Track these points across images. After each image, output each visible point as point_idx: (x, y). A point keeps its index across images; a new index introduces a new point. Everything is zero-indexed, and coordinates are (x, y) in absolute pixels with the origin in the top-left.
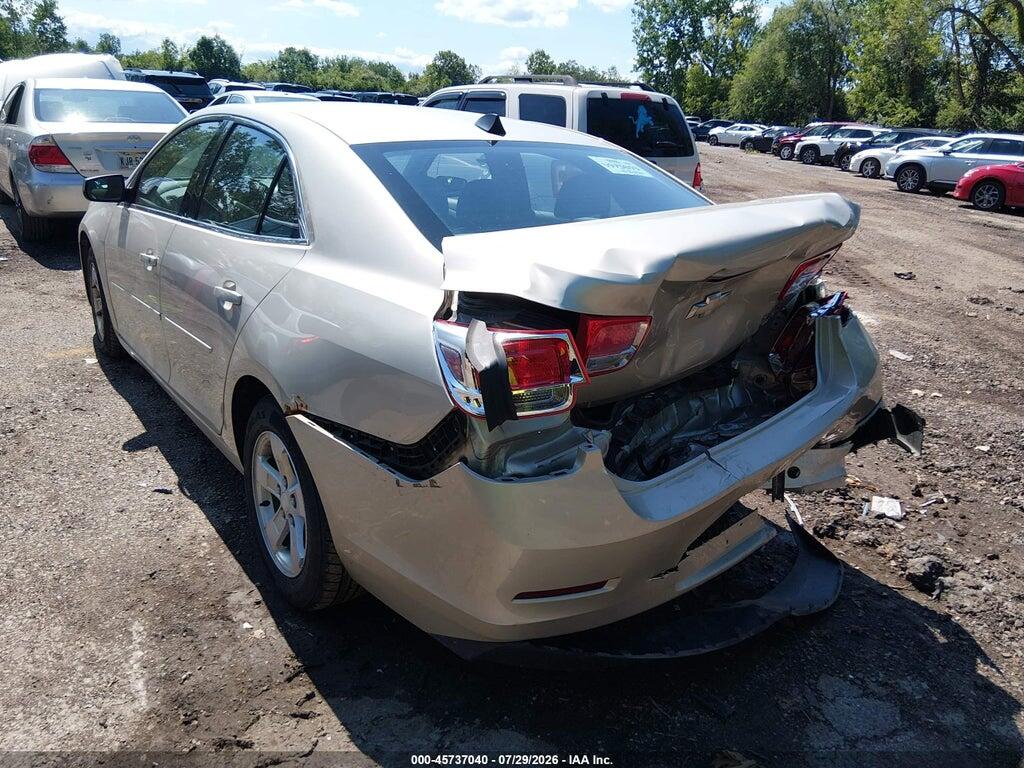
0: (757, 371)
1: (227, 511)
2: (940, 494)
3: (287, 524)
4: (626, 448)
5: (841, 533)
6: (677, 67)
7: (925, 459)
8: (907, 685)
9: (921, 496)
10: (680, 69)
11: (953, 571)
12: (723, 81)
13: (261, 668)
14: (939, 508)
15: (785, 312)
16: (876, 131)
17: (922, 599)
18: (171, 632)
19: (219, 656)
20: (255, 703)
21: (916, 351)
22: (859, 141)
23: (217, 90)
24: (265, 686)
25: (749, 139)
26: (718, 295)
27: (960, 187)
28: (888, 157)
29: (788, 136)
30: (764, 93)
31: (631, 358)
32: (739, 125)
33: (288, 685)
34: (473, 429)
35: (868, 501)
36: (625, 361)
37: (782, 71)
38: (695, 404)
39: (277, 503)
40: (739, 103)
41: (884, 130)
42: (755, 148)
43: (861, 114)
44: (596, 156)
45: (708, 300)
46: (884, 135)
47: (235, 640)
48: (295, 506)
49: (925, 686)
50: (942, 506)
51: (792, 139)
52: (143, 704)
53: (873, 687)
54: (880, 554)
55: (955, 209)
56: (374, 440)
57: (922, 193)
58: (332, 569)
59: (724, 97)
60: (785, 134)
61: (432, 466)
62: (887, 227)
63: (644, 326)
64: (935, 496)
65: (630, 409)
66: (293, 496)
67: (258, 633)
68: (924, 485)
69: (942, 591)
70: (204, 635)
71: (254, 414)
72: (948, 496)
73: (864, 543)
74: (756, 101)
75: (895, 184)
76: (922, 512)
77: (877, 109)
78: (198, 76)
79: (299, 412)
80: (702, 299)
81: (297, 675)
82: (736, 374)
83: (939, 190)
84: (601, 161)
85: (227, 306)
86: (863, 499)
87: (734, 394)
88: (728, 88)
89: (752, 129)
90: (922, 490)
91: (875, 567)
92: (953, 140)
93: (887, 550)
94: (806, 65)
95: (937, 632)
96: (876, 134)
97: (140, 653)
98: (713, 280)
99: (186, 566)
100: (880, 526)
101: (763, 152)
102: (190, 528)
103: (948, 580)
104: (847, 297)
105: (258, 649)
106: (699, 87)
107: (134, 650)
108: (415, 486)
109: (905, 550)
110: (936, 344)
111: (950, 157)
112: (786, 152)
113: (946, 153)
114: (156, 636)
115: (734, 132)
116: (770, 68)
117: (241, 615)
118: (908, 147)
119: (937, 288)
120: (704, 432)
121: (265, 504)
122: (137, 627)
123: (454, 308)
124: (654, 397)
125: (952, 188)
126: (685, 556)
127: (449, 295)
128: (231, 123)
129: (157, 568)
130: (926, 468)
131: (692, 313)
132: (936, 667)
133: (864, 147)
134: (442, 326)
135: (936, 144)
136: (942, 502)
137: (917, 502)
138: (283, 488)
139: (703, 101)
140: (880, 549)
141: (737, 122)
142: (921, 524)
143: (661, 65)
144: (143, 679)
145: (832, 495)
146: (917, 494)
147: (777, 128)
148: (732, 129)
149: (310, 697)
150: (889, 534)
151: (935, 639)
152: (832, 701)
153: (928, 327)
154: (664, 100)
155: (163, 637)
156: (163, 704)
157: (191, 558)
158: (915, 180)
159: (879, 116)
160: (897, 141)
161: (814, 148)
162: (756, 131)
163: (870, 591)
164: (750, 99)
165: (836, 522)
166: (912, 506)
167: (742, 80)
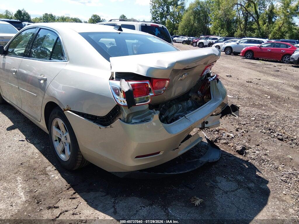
0: (196, 97)
1: (42, 145)
2: (243, 130)
3: (64, 146)
4: (163, 116)
5: (218, 141)
6: (163, 20)
7: (238, 122)
8: (239, 178)
9: (238, 131)
10: (164, 21)
11: (248, 149)
12: (176, 24)
13: (59, 187)
14: (243, 134)
15: (202, 80)
16: (219, 38)
17: (241, 157)
18: (30, 179)
19: (45, 185)
20: (58, 196)
21: (233, 95)
22: (214, 41)
23: (25, 26)
24: (61, 191)
25: (184, 41)
26: (186, 74)
27: (242, 53)
28: (222, 45)
29: (195, 40)
30: (188, 28)
31: (164, 91)
32: (181, 37)
33: (68, 191)
34: (122, 110)
35: (224, 133)
36: (163, 92)
37: (192, 22)
38: (180, 106)
39: (60, 140)
40: (181, 31)
41: (221, 38)
42: (186, 43)
43: (214, 34)
44: (149, 38)
45: (183, 76)
46: (221, 39)
47: (50, 180)
48: (66, 140)
49: (243, 177)
50: (244, 133)
51: (196, 40)
52: (24, 199)
53: (230, 179)
54: (229, 146)
55: (241, 59)
56: (92, 116)
57: (232, 55)
58: (79, 156)
59: (177, 29)
60: (194, 39)
61: (110, 122)
62: (223, 64)
63: (168, 82)
64: (241, 131)
65: (164, 105)
66: (65, 137)
67: (57, 178)
68: (238, 128)
69: (246, 154)
70: (40, 179)
71: (52, 113)
72: (245, 131)
73: (225, 143)
74: (186, 30)
75: (225, 52)
76: (239, 135)
77: (218, 32)
78: (19, 21)
79: (68, 110)
80: (182, 75)
81: (70, 188)
82: (190, 97)
83: (236, 54)
84: (150, 39)
85: (42, 82)
86: (223, 133)
87: (190, 102)
88: (178, 26)
89: (185, 38)
90: (238, 130)
91: (228, 149)
92: (239, 40)
93: (231, 145)
94: (199, 20)
95: (245, 165)
96: (218, 39)
97: (21, 185)
98: (185, 69)
99: (32, 161)
100: (228, 139)
101: (188, 44)
102: (32, 151)
103: (247, 151)
104: (218, 76)
105: (57, 182)
106: (169, 26)
107: (19, 184)
108: (105, 128)
109: (235, 145)
110: (239, 93)
111: (239, 45)
112: (195, 44)
113: (238, 43)
114: (25, 180)
115: (180, 39)
116: (189, 21)
117: (51, 173)
118: (227, 42)
119: (238, 79)
120: (182, 113)
121: (56, 141)
122: (19, 178)
123: (114, 77)
124: (170, 103)
125: (239, 53)
126: (180, 145)
127: (112, 73)
128: (39, 29)
129: (23, 162)
130: (239, 124)
131: (179, 79)
132: (246, 173)
133: (216, 42)
134: (111, 81)
135: (235, 41)
136: (244, 132)
137: (237, 133)
138: (62, 135)
139: (171, 30)
140: (229, 145)
141: (181, 36)
142: (239, 138)
143: (159, 20)
144: (23, 192)
145: (215, 132)
146: (237, 130)
147: (192, 38)
148: (180, 38)
149: (74, 193)
150: (231, 141)
151: (245, 166)
152: (220, 183)
153: (236, 89)
154: (163, 26)
155: (27, 180)
156: (30, 198)
157: (33, 158)
158: (229, 51)
159: (219, 34)
160: (224, 41)
161: (202, 43)
162: (186, 38)
163: (227, 155)
164: (184, 30)
165: (217, 138)
166: (236, 134)
167: (181, 24)
